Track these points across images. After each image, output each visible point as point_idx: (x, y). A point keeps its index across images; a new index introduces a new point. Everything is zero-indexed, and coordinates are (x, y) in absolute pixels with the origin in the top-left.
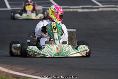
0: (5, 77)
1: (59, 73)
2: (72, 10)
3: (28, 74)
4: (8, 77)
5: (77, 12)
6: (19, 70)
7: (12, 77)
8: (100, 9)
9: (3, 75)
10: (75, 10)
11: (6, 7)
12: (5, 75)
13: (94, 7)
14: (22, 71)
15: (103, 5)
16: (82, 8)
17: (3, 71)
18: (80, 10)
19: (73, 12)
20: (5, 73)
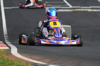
0: (25, 64)
1: (71, 62)
2: (83, 10)
4: (28, 65)
5: (87, 12)
6: (37, 59)
7: (32, 65)
10: (86, 10)
12: (26, 63)
14: (39, 59)
16: (92, 9)
18: (90, 10)
19: (84, 11)
20: (25, 61)
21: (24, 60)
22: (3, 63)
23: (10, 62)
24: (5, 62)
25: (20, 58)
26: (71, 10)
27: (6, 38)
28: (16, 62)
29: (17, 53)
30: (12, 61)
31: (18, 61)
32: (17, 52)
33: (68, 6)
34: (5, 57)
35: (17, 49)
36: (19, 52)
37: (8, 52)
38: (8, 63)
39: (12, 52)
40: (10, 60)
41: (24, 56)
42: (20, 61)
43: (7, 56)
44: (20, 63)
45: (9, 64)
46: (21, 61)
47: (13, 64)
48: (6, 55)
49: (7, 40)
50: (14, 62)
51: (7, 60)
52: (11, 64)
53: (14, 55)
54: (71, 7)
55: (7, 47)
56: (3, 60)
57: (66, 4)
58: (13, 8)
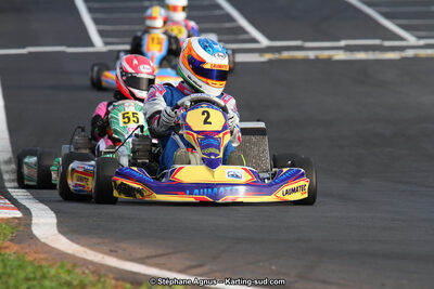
0: (92, 278)
1: (273, 268)
2: (311, 55)
3: (170, 270)
4: (102, 280)
5: (329, 61)
6: (139, 256)
7: (117, 279)
8: (410, 53)
9: (87, 271)
10: (324, 54)
11: (91, 44)
12: (93, 272)
13: (388, 43)
14: (148, 257)
15: (419, 38)
16: (348, 49)
17: (84, 260)
18: (340, 56)
19: (317, 60)
20: (90, 267)
21: (86, 263)
22: (4, 274)
23: (30, 269)
24: (8, 269)
25: (70, 252)
26: (267, 57)
27: (7, 172)
28: (53, 271)
29: (56, 232)
30: (37, 264)
31: (62, 267)
32: (55, 228)
33: (254, 41)
34: (8, 251)
35: (54, 215)
36: (64, 228)
37: (21, 228)
38: (22, 274)
39: (37, 231)
40: (31, 263)
41: (83, 246)
42: (69, 266)
43: (15, 248)
44: (69, 272)
45: (27, 279)
46: (75, 266)
47: (44, 277)
48: (11, 240)
49: (13, 181)
50: (45, 270)
51: (16, 263)
52: (35, 278)
53: (43, 240)
54: (264, 42)
55: (13, 209)
56: (3, 260)
57: (245, 32)
58: (30, 53)
